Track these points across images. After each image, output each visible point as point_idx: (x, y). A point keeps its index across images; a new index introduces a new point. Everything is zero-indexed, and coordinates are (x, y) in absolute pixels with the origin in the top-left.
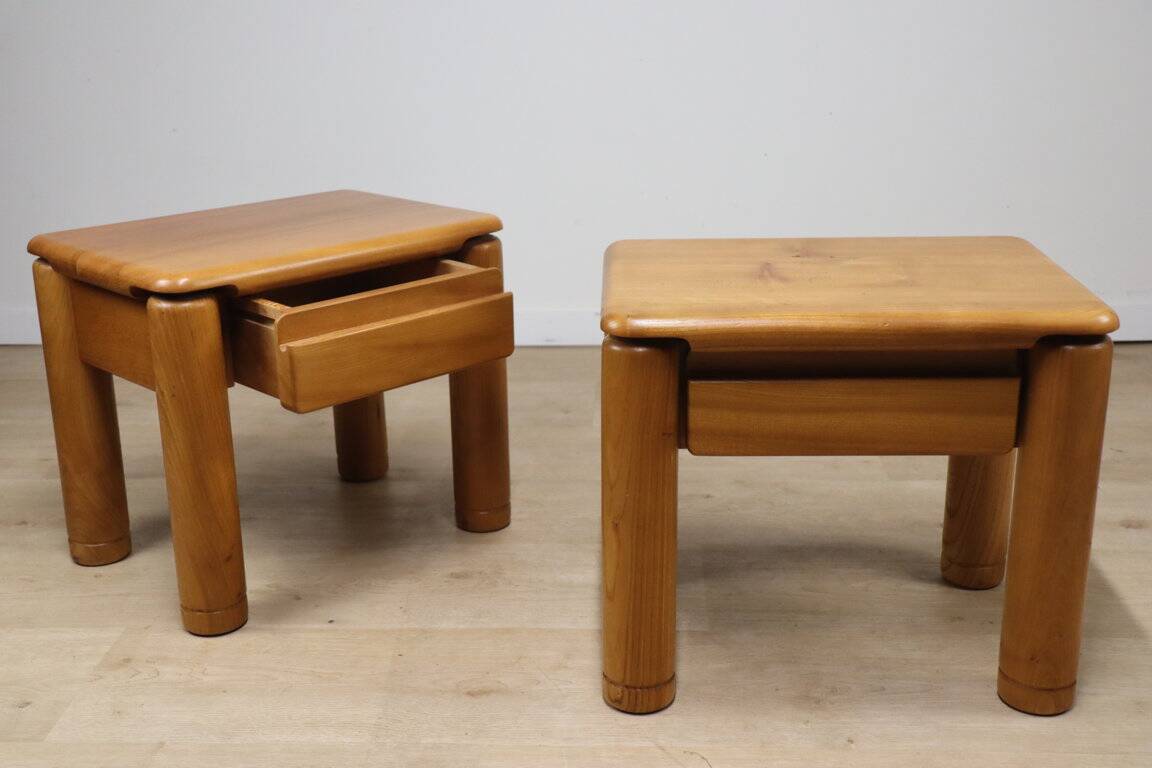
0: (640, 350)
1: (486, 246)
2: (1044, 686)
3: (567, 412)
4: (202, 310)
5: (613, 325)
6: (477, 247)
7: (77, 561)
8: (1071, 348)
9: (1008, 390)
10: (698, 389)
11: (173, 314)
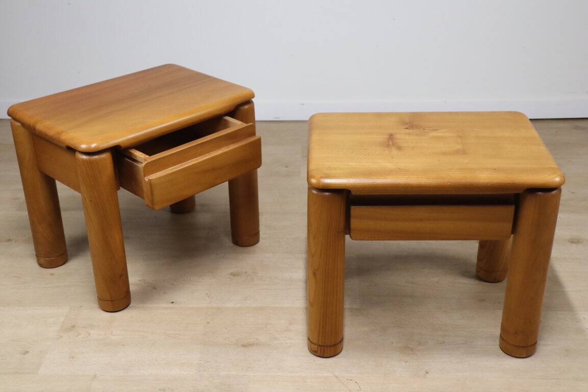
0: (327, 194)
1: (246, 107)
2: (521, 345)
3: (287, 167)
4: (104, 159)
5: (313, 181)
6: (242, 108)
7: (41, 265)
8: (540, 193)
9: (509, 211)
10: (355, 210)
11: (90, 163)
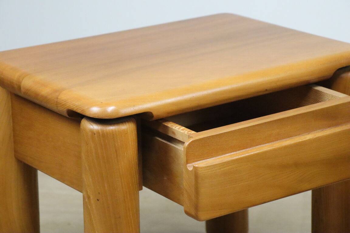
4: (125, 132)
